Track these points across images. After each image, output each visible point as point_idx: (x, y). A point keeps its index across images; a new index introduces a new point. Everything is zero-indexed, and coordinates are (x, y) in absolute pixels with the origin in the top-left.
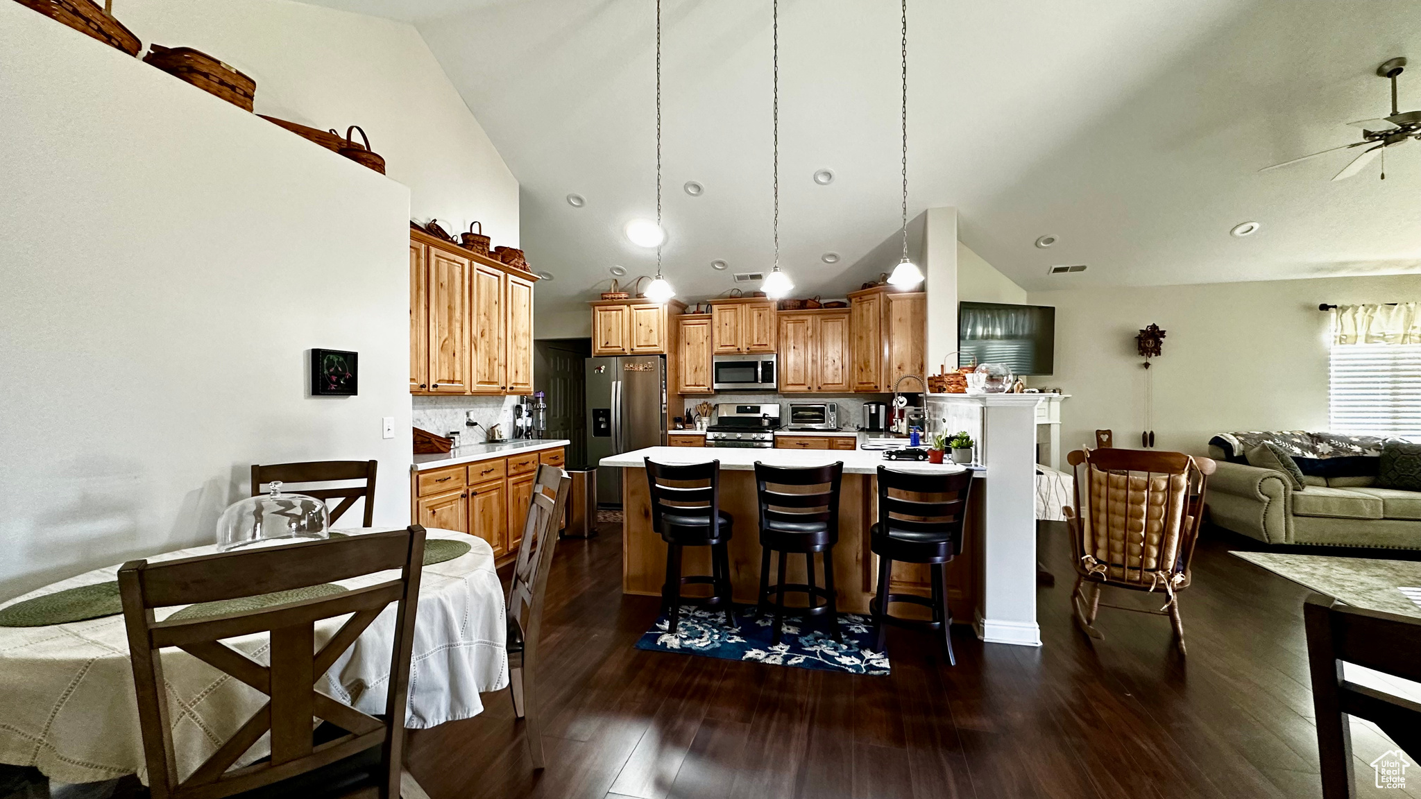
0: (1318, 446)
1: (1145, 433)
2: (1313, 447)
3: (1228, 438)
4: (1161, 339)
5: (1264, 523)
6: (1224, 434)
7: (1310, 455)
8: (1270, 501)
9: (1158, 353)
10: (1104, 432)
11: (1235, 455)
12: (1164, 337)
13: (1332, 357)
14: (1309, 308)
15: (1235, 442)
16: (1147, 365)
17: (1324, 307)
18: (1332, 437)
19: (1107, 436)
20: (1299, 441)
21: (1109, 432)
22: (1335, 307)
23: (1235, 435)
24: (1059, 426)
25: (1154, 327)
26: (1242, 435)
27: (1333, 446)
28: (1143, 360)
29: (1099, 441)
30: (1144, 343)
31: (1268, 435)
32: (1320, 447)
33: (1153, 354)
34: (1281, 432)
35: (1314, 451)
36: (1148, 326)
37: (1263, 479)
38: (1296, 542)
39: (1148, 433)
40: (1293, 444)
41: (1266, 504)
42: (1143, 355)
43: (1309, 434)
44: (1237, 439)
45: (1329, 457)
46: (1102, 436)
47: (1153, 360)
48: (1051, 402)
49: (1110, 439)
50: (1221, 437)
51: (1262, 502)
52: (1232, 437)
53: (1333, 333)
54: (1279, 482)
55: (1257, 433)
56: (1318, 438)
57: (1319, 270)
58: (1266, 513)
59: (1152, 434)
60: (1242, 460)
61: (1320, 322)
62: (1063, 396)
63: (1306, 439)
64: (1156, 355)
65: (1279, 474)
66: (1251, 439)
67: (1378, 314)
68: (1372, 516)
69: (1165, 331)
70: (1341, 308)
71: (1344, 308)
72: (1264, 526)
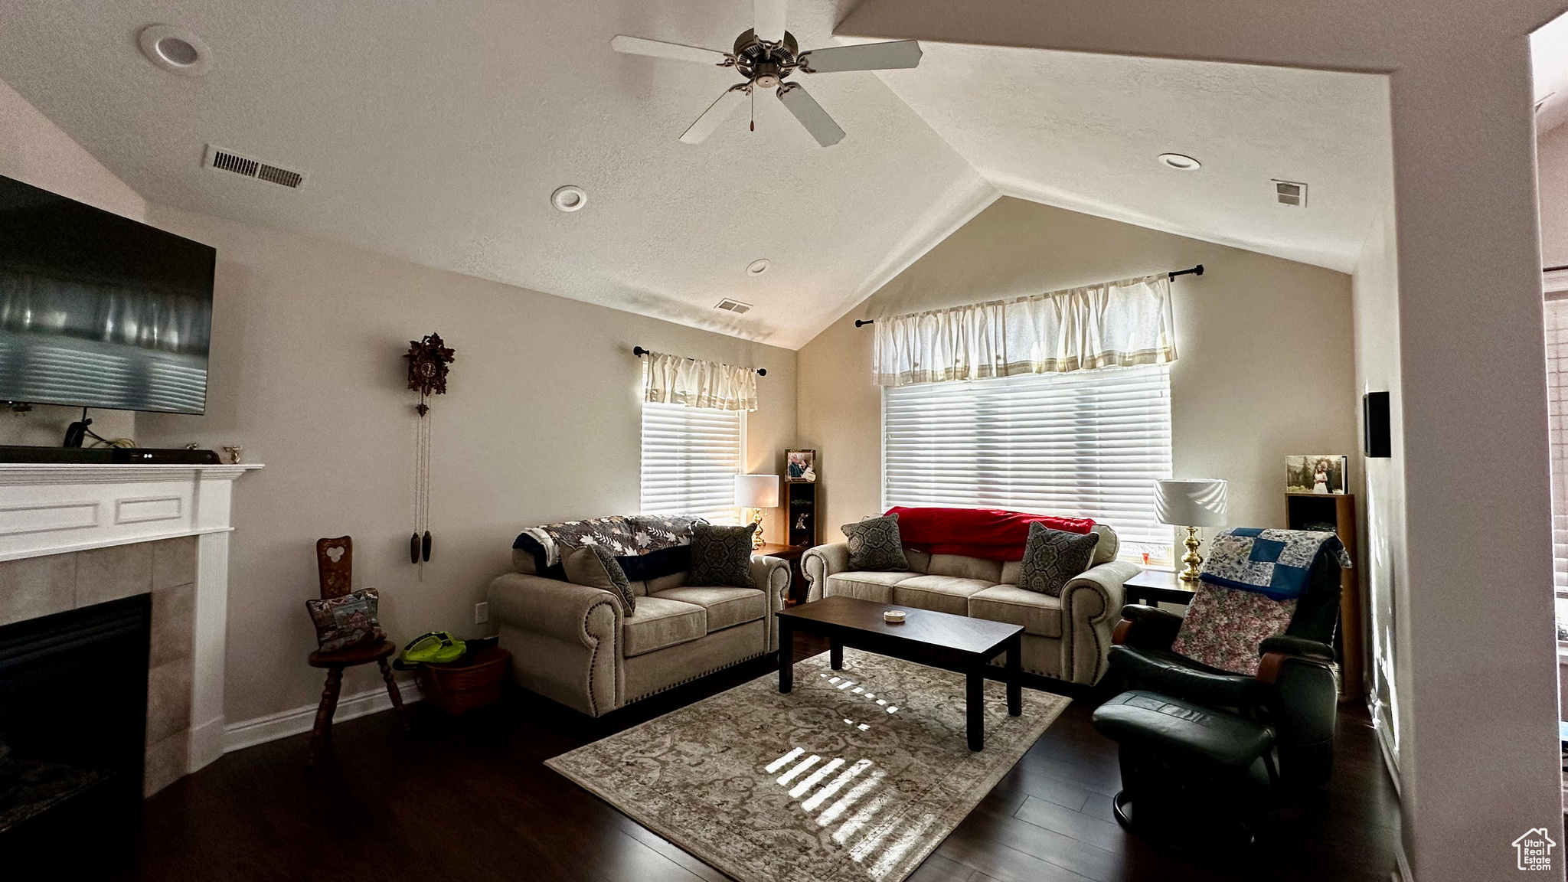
0: (637, 538)
1: (415, 536)
2: (633, 539)
3: (539, 537)
4: (448, 364)
5: (591, 683)
6: (533, 529)
7: (631, 552)
8: (598, 644)
9: (441, 388)
10: (335, 543)
11: (549, 564)
12: (452, 361)
13: (644, 417)
14: (623, 350)
15: (548, 542)
16: (422, 410)
17: (638, 351)
18: (649, 523)
19: (341, 551)
20: (619, 532)
21: (346, 542)
22: (648, 353)
23: (548, 530)
24: (227, 534)
25: (435, 340)
26: (557, 530)
27: (650, 534)
28: (416, 399)
29: (324, 562)
30: (419, 367)
31: (585, 528)
32: (642, 539)
33: (434, 391)
34: (600, 520)
35: (634, 545)
36: (426, 337)
37: (591, 609)
38: (627, 702)
39: (421, 536)
40: (614, 537)
41: (594, 651)
42: (415, 390)
43: (626, 520)
44: (551, 537)
45: (647, 552)
46: (330, 552)
47: (433, 400)
48: (203, 483)
49: (347, 557)
50: (530, 534)
51: (587, 648)
52: (545, 535)
53: (644, 387)
54: (609, 609)
55: (574, 524)
56: (635, 525)
57: (634, 301)
58: (593, 666)
59: (427, 538)
60: (557, 572)
61: (633, 375)
62: (241, 467)
63: (625, 528)
64: (438, 393)
65: (608, 595)
66: (568, 536)
67: (680, 370)
68: (696, 635)
69: (453, 350)
70: (653, 355)
71: (654, 357)
72: (591, 689)
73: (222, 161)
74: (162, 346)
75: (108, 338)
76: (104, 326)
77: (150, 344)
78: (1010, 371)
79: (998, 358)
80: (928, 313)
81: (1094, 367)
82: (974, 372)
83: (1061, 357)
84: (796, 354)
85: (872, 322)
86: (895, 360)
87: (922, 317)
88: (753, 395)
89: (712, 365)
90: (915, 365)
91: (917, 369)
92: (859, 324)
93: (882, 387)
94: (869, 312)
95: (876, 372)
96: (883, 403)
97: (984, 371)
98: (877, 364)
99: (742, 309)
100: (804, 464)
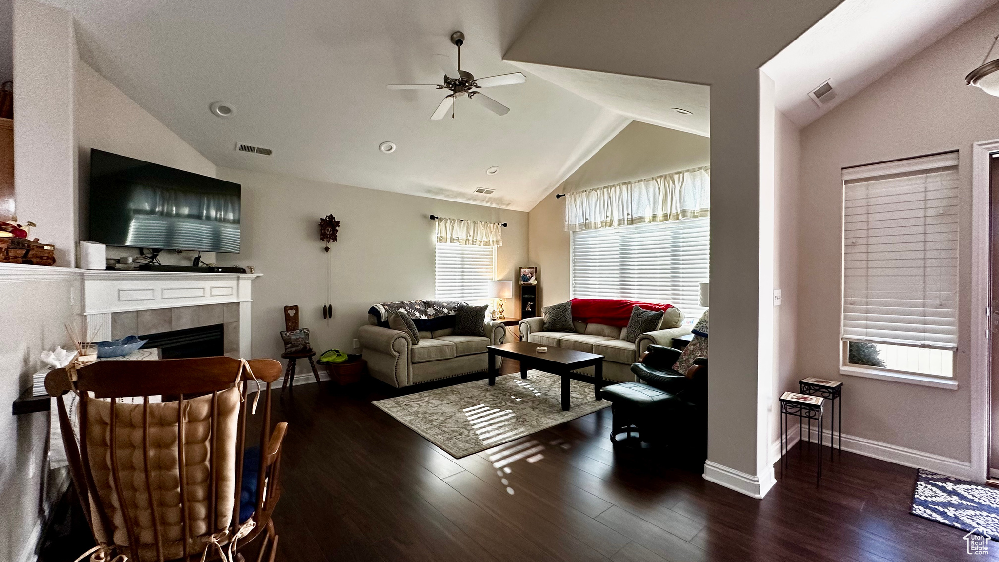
0: (428, 310)
1: (325, 306)
2: (426, 311)
3: (379, 308)
4: (337, 228)
5: (395, 373)
6: (377, 305)
7: (424, 317)
8: (399, 355)
9: (335, 239)
10: (292, 308)
11: (383, 320)
12: (339, 226)
13: (436, 251)
14: (425, 216)
15: (383, 310)
16: (327, 249)
17: (432, 217)
18: (435, 304)
19: (294, 311)
20: (418, 307)
21: (296, 308)
22: (437, 218)
23: (383, 305)
24: (250, 303)
25: (331, 217)
26: (387, 305)
27: (435, 309)
28: (324, 244)
29: (287, 316)
30: (325, 230)
31: (402, 305)
32: (431, 311)
33: (331, 240)
34: (410, 301)
35: (426, 314)
36: (327, 216)
37: (395, 340)
38: (413, 383)
39: (328, 306)
40: (416, 310)
41: (397, 358)
42: (323, 240)
43: (424, 302)
44: (384, 308)
45: (433, 317)
46: (290, 312)
47: (331, 245)
48: (240, 281)
49: (296, 314)
50: (375, 307)
51: (393, 356)
52: (381, 307)
53: (436, 235)
54: (404, 340)
55: (397, 303)
56: (428, 304)
57: (429, 191)
58: (396, 365)
59: (330, 307)
60: (386, 325)
61: (431, 228)
62: (254, 275)
63: (423, 306)
64: (333, 241)
65: (404, 334)
66: (392, 308)
67: (455, 225)
68: (450, 356)
69: (339, 222)
70: (440, 219)
71: (441, 219)
72: (396, 375)
73: (242, 148)
74: (225, 220)
75: (204, 218)
76: (203, 213)
77: (220, 220)
78: (634, 221)
79: (628, 214)
80: (592, 190)
81: (677, 219)
82: (615, 223)
83: (660, 214)
84: (528, 213)
85: (565, 195)
86: (576, 217)
87: (589, 192)
88: (499, 238)
89: (474, 223)
90: (586, 219)
91: (587, 221)
92: (558, 196)
93: (571, 232)
94: (564, 189)
95: (567, 223)
96: (572, 241)
97: (620, 222)
98: (567, 219)
99: (490, 192)
100: (530, 275)
